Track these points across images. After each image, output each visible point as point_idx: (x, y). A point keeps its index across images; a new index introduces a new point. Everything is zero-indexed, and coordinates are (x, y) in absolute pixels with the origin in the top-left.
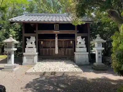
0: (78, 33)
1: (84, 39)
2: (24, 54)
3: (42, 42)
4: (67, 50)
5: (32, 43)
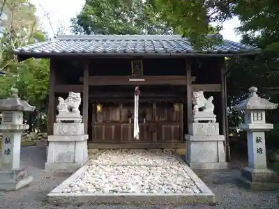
1: (211, 98)
2: (50, 138)
3: (99, 108)
4: (166, 129)
5: (71, 109)
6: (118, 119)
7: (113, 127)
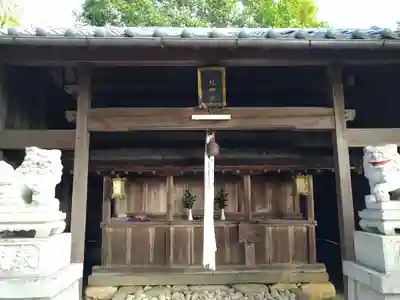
0: (350, 125)
4: (274, 235)
5: (29, 197)
6: (163, 210)
7: (151, 231)
